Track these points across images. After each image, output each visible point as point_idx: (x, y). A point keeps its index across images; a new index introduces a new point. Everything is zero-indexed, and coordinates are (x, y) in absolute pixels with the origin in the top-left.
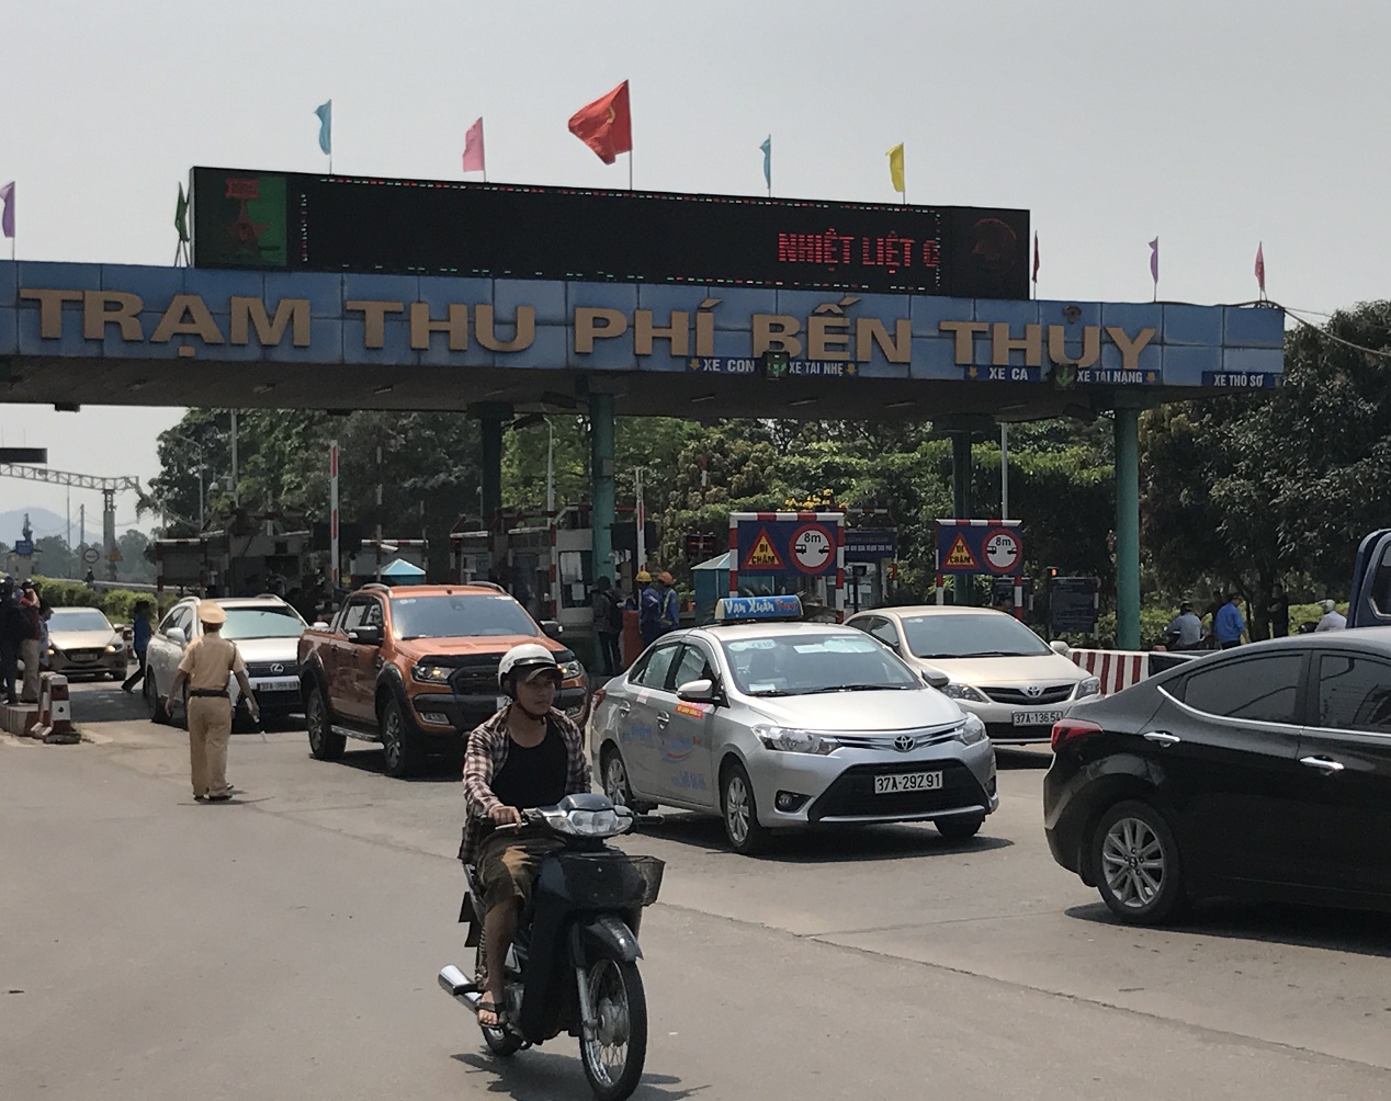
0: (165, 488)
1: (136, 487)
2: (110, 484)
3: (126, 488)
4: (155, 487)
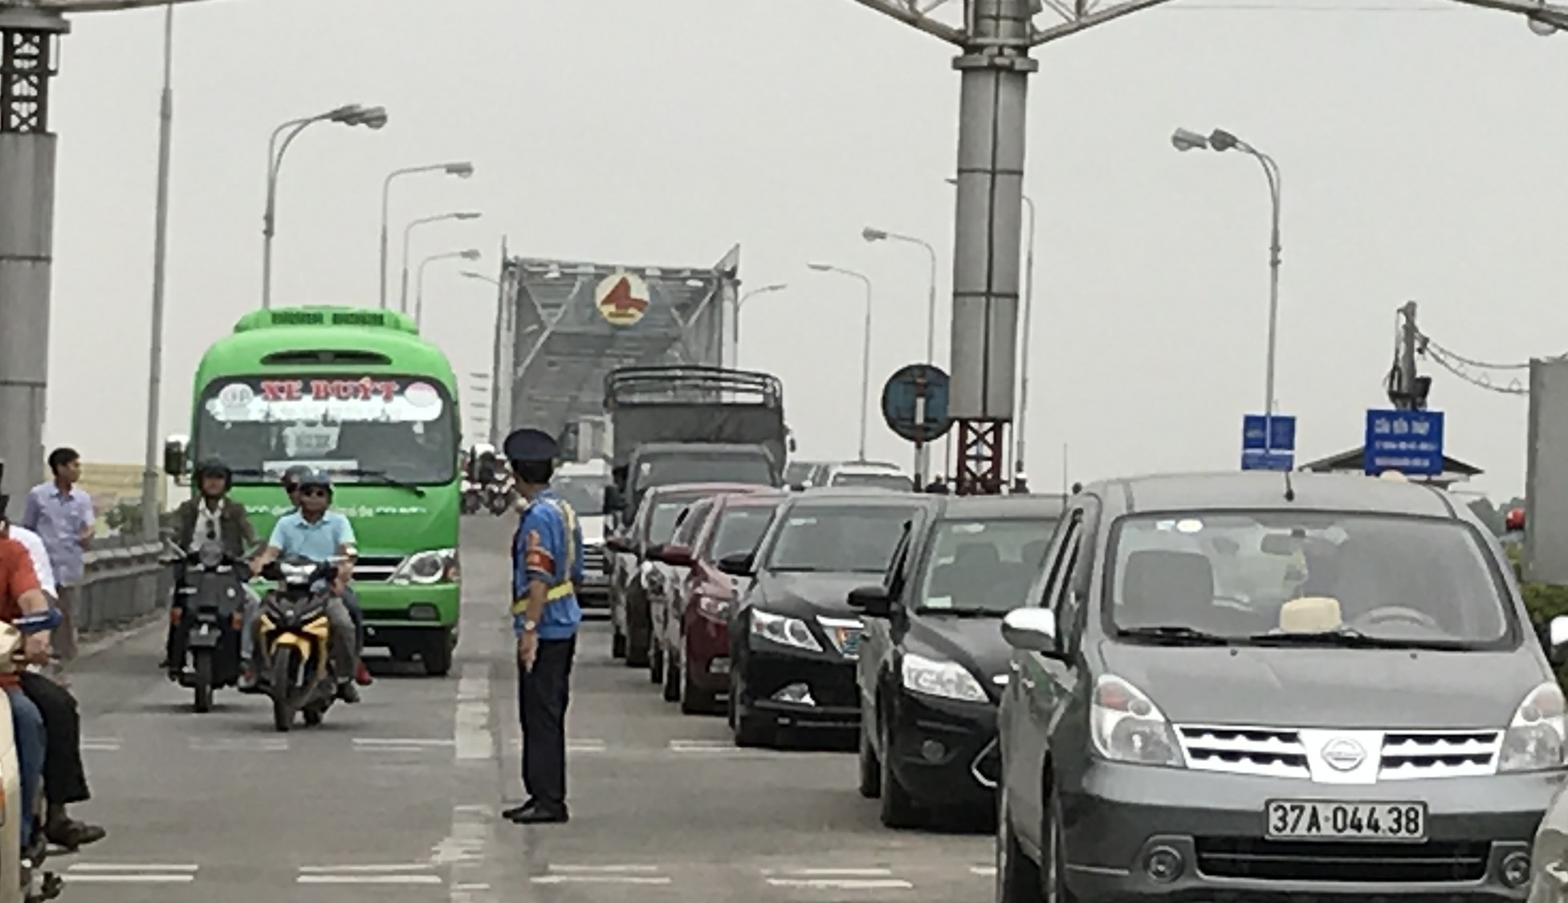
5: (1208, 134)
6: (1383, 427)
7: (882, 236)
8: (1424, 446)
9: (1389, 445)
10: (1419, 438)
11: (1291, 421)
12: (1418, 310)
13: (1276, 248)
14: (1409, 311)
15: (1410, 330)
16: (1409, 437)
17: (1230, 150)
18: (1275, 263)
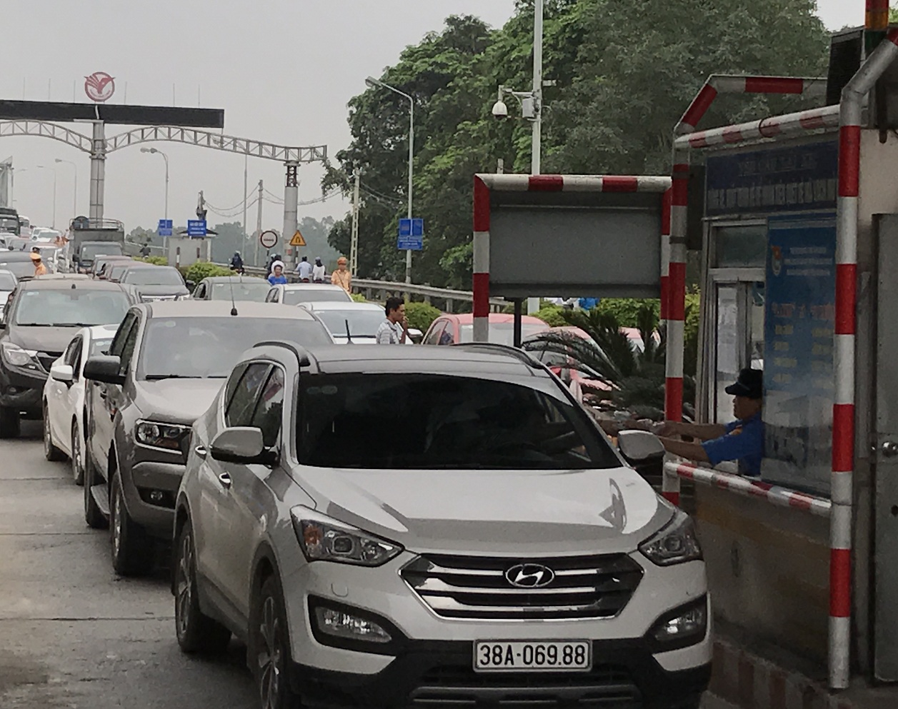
0: (355, 162)
1: (324, 158)
2: (294, 155)
3: (312, 160)
4: (344, 161)
5: (150, 149)
6: (192, 224)
7: (61, 161)
8: (202, 229)
9: (193, 229)
10: (202, 227)
11: (171, 221)
12: (204, 193)
13: (167, 177)
14: (201, 193)
15: (202, 198)
16: (198, 227)
17: (155, 153)
18: (167, 181)
